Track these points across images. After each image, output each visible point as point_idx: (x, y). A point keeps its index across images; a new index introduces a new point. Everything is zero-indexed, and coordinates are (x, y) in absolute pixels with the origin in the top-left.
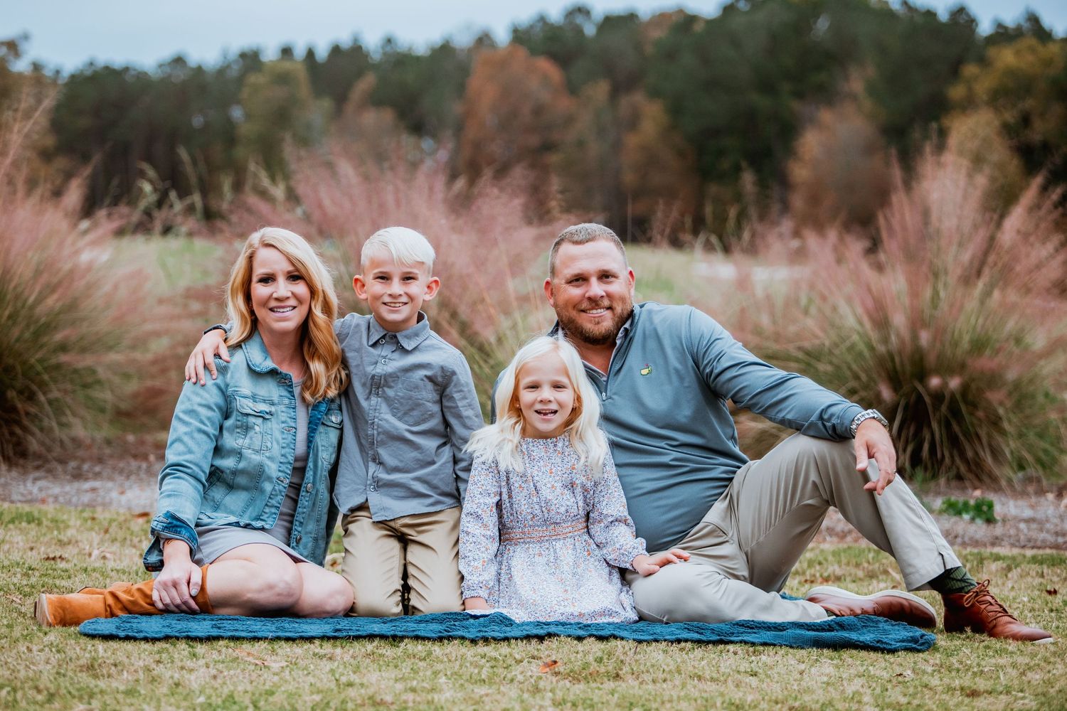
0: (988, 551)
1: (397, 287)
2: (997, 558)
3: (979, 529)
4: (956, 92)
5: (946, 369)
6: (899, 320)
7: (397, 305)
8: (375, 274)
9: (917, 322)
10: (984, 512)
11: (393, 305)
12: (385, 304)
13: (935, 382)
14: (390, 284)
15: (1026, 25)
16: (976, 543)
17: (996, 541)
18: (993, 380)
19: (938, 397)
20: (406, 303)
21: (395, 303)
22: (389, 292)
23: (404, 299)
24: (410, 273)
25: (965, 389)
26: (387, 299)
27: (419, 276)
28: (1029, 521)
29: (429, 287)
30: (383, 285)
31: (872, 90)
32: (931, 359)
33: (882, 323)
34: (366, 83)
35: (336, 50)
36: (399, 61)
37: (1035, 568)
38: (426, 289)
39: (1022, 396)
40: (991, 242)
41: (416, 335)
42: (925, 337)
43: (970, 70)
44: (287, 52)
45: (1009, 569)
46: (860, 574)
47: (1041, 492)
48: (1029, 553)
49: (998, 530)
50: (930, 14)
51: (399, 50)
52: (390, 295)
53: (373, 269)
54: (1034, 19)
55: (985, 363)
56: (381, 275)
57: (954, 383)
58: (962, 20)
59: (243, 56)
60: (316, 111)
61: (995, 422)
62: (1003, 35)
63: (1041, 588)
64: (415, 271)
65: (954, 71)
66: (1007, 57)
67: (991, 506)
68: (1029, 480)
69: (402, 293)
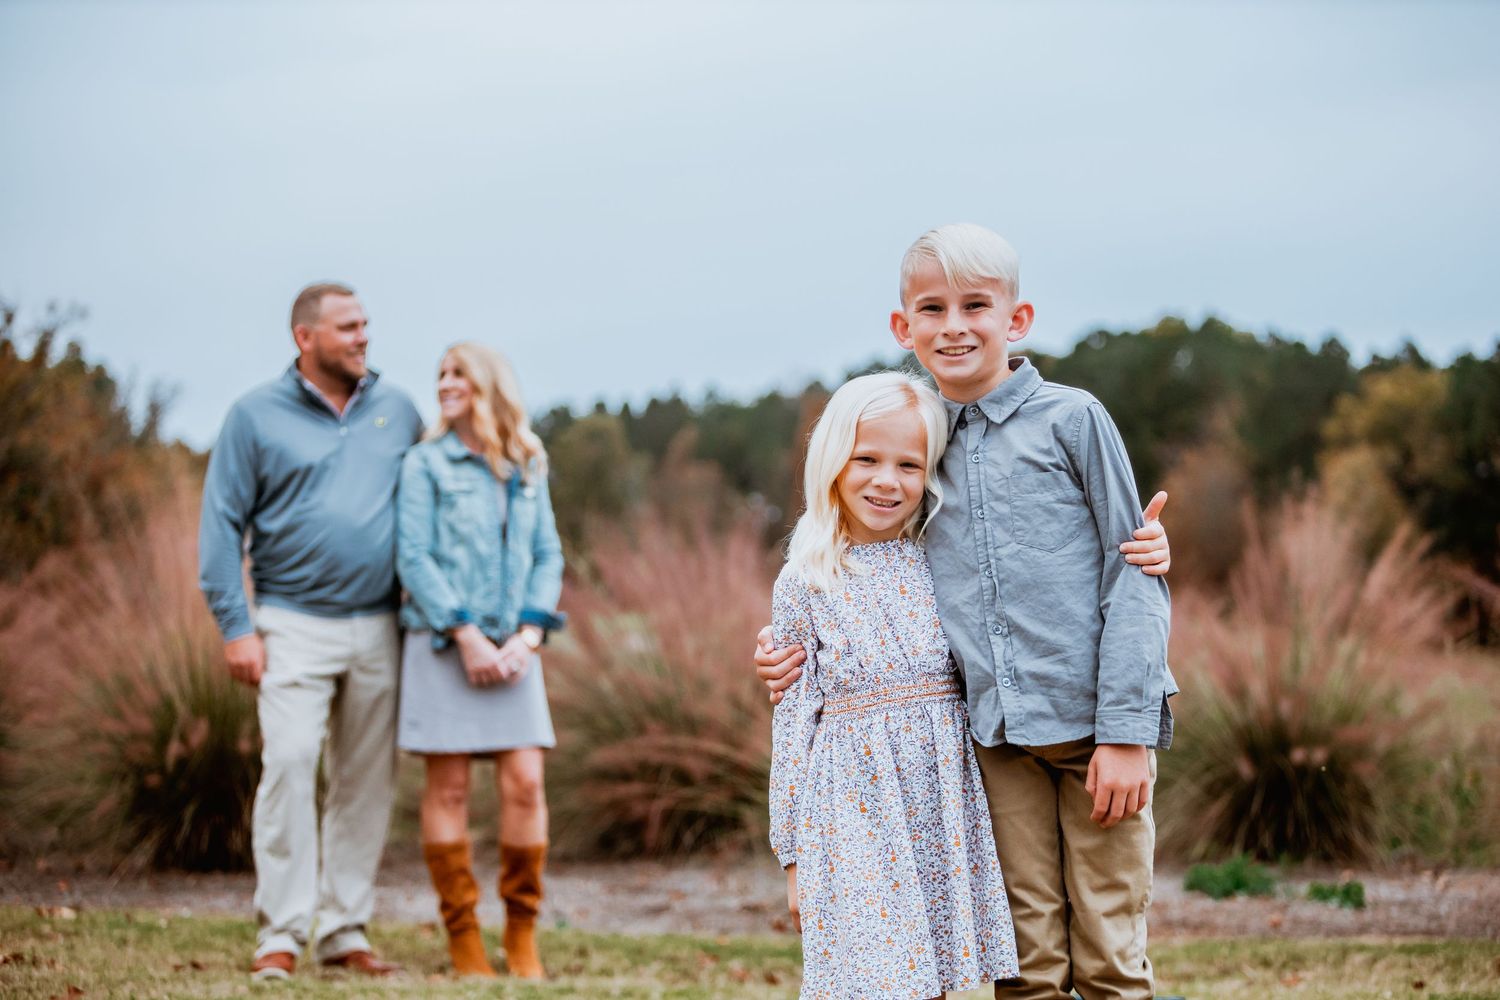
0: (1353, 941)
1: (955, 321)
2: (1361, 949)
3: (1346, 916)
4: (1331, 428)
5: (1309, 738)
6: (1257, 689)
7: (960, 351)
8: (919, 302)
9: (1276, 689)
10: (1353, 897)
11: (952, 352)
12: (939, 352)
13: (1298, 755)
14: (945, 316)
15: (1406, 355)
16: (1341, 932)
17: (1363, 930)
18: (1361, 751)
19: (1303, 770)
20: (974, 348)
21: (955, 348)
22: (943, 331)
23: (971, 341)
24: (977, 295)
25: (1331, 762)
26: (941, 343)
27: (994, 301)
28: (1403, 904)
29: (1015, 318)
30: (936, 321)
31: (1241, 430)
32: (1293, 731)
33: (1239, 692)
34: (687, 438)
35: (654, 404)
36: (723, 413)
37: (1402, 959)
38: (1010, 322)
39: (1394, 766)
40: (1355, 600)
41: (1011, 393)
42: (1285, 707)
43: (1345, 403)
44: (600, 408)
45: (1374, 960)
46: (1212, 971)
47: (1416, 871)
48: (1398, 941)
49: (1368, 916)
50: (1299, 347)
51: (722, 403)
52: (945, 335)
53: (915, 295)
54: (1412, 351)
55: (1351, 733)
56: (928, 303)
57: (1319, 756)
58: (1334, 352)
59: (554, 413)
60: (634, 470)
61: (1365, 798)
62: (1380, 366)
63: (1407, 980)
64: (987, 292)
65: (1328, 404)
66: (1384, 389)
67: (1359, 890)
68: (1402, 860)
69: (965, 329)
